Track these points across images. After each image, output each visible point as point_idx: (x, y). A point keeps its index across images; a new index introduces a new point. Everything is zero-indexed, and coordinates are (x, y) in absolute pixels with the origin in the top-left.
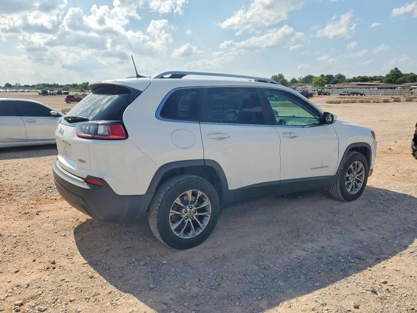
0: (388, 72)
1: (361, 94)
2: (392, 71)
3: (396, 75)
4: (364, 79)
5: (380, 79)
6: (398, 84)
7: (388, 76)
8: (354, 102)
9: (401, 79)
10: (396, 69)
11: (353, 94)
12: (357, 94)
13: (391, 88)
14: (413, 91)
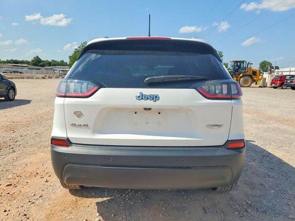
0: (33, 58)
1: (21, 73)
2: (34, 58)
3: (38, 61)
4: (16, 62)
5: (28, 63)
6: (40, 66)
7: (33, 61)
8: (23, 78)
9: (41, 63)
10: (37, 57)
11: (15, 72)
12: (17, 72)
13: (37, 69)
14: (55, 71)
